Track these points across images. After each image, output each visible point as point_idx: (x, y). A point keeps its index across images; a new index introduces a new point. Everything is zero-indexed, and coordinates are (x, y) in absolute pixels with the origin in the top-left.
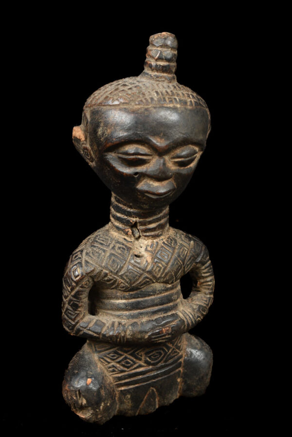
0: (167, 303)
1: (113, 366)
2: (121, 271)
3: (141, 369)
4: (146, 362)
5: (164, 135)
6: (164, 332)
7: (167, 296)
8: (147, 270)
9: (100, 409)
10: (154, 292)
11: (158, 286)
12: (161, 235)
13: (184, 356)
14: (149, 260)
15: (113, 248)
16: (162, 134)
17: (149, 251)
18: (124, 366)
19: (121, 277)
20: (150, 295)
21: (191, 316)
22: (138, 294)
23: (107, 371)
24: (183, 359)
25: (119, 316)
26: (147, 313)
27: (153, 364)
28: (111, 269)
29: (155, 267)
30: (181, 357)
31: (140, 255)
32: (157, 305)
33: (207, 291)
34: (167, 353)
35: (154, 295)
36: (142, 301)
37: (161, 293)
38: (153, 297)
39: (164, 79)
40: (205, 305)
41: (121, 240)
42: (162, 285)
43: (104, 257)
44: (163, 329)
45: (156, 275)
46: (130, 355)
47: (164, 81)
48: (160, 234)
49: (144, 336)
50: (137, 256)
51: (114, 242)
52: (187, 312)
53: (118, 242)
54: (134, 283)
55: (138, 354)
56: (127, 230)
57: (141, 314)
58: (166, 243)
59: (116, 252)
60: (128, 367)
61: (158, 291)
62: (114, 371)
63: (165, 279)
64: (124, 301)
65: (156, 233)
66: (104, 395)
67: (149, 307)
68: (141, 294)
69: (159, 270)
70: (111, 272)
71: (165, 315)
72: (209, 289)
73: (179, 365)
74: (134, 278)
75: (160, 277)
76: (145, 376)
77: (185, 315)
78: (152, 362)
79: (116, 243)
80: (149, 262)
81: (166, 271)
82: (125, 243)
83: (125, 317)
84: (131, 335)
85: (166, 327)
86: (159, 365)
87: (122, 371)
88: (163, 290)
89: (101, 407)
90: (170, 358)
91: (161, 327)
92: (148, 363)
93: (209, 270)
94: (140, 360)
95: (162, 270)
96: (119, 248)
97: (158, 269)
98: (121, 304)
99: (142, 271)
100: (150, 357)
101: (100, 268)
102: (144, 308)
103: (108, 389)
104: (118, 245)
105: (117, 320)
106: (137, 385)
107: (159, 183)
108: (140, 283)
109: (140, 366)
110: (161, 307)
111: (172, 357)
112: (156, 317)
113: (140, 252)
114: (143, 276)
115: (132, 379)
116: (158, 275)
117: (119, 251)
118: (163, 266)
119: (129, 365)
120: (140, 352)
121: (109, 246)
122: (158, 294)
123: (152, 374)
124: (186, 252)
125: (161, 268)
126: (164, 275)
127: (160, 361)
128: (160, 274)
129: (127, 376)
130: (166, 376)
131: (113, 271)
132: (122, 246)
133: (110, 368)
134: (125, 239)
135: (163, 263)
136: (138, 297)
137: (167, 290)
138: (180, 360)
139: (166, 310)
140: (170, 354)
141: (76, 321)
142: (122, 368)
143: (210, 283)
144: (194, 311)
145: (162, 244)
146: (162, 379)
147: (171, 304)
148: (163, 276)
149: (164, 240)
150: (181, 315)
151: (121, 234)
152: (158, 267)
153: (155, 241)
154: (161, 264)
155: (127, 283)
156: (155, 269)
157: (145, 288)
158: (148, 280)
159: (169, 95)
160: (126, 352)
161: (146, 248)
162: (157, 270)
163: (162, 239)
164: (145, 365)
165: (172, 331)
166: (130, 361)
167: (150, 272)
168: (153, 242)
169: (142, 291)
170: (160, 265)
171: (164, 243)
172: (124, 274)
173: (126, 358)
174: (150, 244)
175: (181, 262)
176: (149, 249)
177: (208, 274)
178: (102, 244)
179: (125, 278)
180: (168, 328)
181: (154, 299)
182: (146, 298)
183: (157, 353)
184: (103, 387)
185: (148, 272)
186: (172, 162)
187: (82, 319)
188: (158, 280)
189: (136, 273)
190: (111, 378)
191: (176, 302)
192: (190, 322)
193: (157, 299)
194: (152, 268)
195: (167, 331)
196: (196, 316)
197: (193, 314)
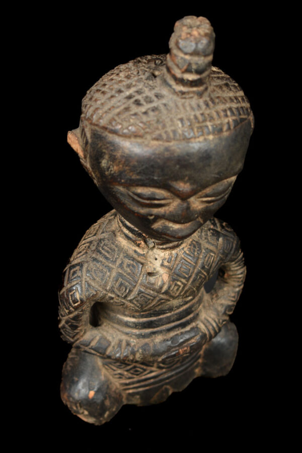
0: (186, 316)
1: (120, 374)
2: (130, 295)
3: (153, 374)
4: (159, 367)
5: (190, 179)
6: (182, 353)
8: (163, 291)
9: (104, 418)
10: (171, 309)
11: (175, 302)
12: (181, 244)
14: (166, 277)
15: (121, 265)
16: (187, 178)
17: (166, 267)
18: (132, 374)
19: (131, 301)
20: (164, 313)
21: (214, 325)
22: (151, 314)
23: (113, 377)
24: (203, 350)
25: (127, 334)
26: (161, 332)
27: (166, 368)
28: (119, 293)
29: (173, 286)
31: (155, 272)
32: (173, 321)
33: (236, 284)
35: (171, 312)
36: (155, 321)
37: (178, 308)
38: (169, 315)
39: (192, 95)
40: (232, 303)
41: (131, 252)
42: (180, 300)
43: (110, 278)
44: (180, 350)
45: (173, 294)
46: (140, 364)
49: (157, 360)
50: (150, 274)
51: (121, 255)
52: (210, 320)
53: (128, 256)
54: (146, 306)
56: (138, 242)
57: (154, 333)
58: (187, 252)
59: (125, 271)
60: (137, 375)
61: (176, 307)
62: (120, 378)
64: (133, 320)
65: (175, 243)
66: (109, 404)
67: (164, 324)
68: (154, 314)
69: (178, 290)
70: (118, 296)
71: (183, 330)
72: (238, 282)
74: (146, 302)
75: (178, 295)
76: (158, 379)
77: (208, 324)
78: (165, 366)
79: (125, 257)
80: (165, 281)
81: (186, 288)
82: (135, 256)
83: (134, 336)
84: (142, 359)
85: (184, 348)
87: (130, 378)
88: (182, 305)
91: (177, 348)
92: (161, 368)
94: (152, 366)
95: (181, 289)
96: (129, 266)
97: (176, 288)
98: (130, 322)
99: (156, 294)
100: (163, 363)
101: (104, 292)
102: (158, 327)
104: (127, 261)
105: (124, 337)
107: (181, 225)
108: (153, 306)
109: (151, 372)
110: (178, 322)
112: (172, 334)
113: (155, 269)
114: (158, 299)
115: (142, 384)
116: (176, 294)
117: (128, 270)
118: (182, 283)
119: (138, 373)
121: (115, 261)
122: (175, 310)
124: (212, 258)
125: (180, 286)
126: (183, 292)
128: (178, 292)
129: (135, 382)
130: (181, 374)
131: (121, 295)
132: (132, 262)
133: (116, 375)
134: (135, 251)
136: (151, 317)
138: (200, 353)
141: (76, 338)
142: (130, 375)
143: (240, 276)
144: (218, 316)
145: (183, 256)
147: (191, 316)
148: (182, 294)
149: (185, 249)
150: (202, 326)
151: (130, 243)
152: (176, 285)
153: (173, 252)
154: (181, 281)
155: (138, 307)
156: (173, 289)
157: (159, 307)
158: (163, 301)
159: (199, 121)
161: (163, 262)
163: (183, 249)
164: (157, 369)
165: (191, 351)
166: (140, 370)
167: (166, 293)
168: (171, 254)
169: (156, 311)
170: (179, 283)
171: (185, 254)
172: (134, 299)
173: (135, 367)
174: (167, 256)
175: (205, 273)
176: (166, 263)
177: (238, 267)
178: (107, 258)
179: (136, 303)
180: (186, 348)
181: (170, 316)
182: (161, 317)
184: (108, 397)
185: (163, 293)
186: (198, 201)
187: (82, 336)
188: (176, 298)
189: (149, 297)
190: (117, 384)
193: (173, 316)
194: (169, 287)
195: (185, 351)
196: (221, 321)
197: (217, 320)
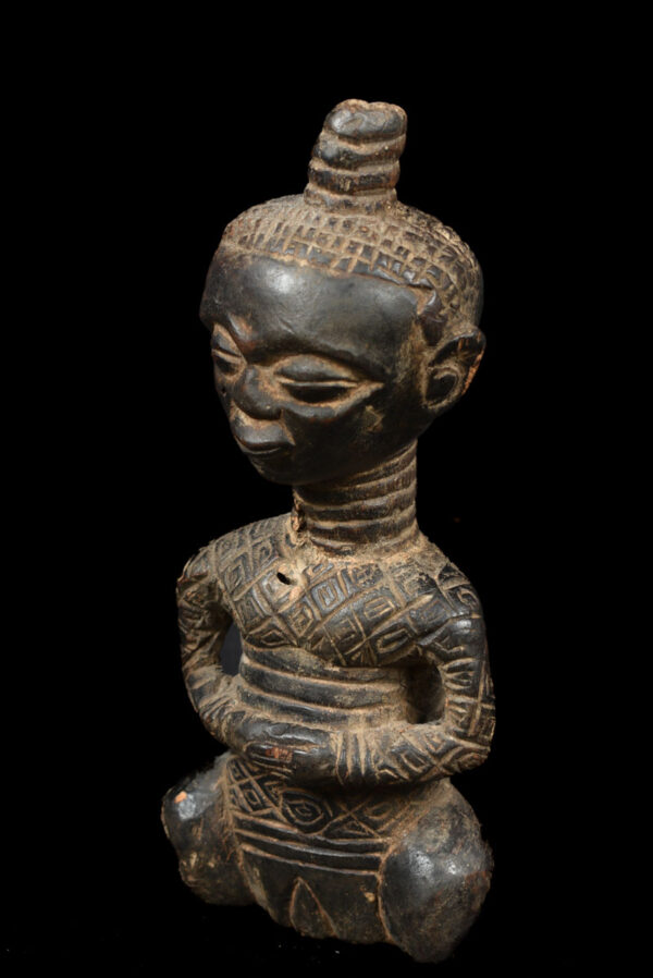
0: (319, 703)
2: (238, 592)
3: (276, 825)
4: (285, 813)
6: (277, 757)
7: (321, 689)
8: (280, 611)
9: (189, 863)
10: (293, 667)
11: (304, 657)
12: (348, 553)
13: (391, 850)
14: (296, 592)
15: (256, 546)
16: (251, 315)
17: (307, 577)
18: (247, 801)
19: (236, 605)
20: (284, 669)
21: (363, 756)
22: (264, 657)
23: (228, 795)
24: (387, 855)
26: (271, 704)
27: (299, 826)
28: (228, 583)
29: (298, 613)
30: (381, 848)
31: (289, 577)
33: (453, 727)
34: (331, 819)
35: (293, 673)
37: (308, 675)
38: (290, 676)
39: (319, 202)
40: (426, 753)
41: (281, 537)
42: (314, 658)
43: (232, 558)
44: (277, 750)
45: (295, 629)
46: (258, 781)
47: (318, 205)
48: (346, 549)
50: (283, 578)
51: (269, 535)
52: (362, 744)
53: (274, 539)
54: (252, 629)
55: (270, 788)
56: (292, 519)
57: (261, 700)
58: (350, 572)
59: (253, 555)
60: (253, 808)
61: (303, 667)
63: (315, 647)
65: (336, 544)
66: (200, 839)
67: (279, 693)
68: (269, 660)
69: (304, 623)
71: (303, 725)
73: (374, 864)
74: (252, 618)
75: (303, 638)
76: (283, 844)
77: (351, 746)
78: (297, 821)
80: (291, 599)
81: (318, 630)
82: (281, 542)
83: (240, 695)
85: (283, 749)
86: (314, 835)
87: (245, 810)
88: (315, 671)
89: (193, 862)
90: (341, 836)
91: (275, 744)
92: (291, 822)
93: (459, 677)
94: (276, 804)
95: (309, 625)
96: (263, 549)
97: (302, 619)
99: (270, 611)
100: (292, 807)
101: (216, 575)
102: (269, 691)
103: (213, 834)
104: (267, 544)
106: (268, 855)
107: (253, 420)
108: (261, 632)
110: (302, 704)
111: (348, 836)
112: (284, 720)
113: (293, 574)
114: (270, 622)
116: (300, 631)
117: (258, 554)
118: (314, 617)
119: (255, 804)
120: (274, 786)
122: (301, 674)
123: (298, 847)
124: (387, 610)
125: (308, 620)
127: (315, 828)
128: (305, 631)
129: (250, 826)
130: (328, 869)
131: (228, 588)
132: (270, 547)
134: (288, 537)
135: (315, 610)
137: (325, 675)
138: (377, 855)
139: (309, 717)
140: (338, 825)
142: (244, 802)
143: (461, 710)
144: (383, 750)
145: (339, 574)
146: (317, 870)
147: (331, 710)
148: (310, 638)
149: (349, 567)
150: (337, 741)
152: (302, 613)
153: (330, 559)
154: (312, 611)
156: (297, 618)
157: (279, 649)
158: (278, 633)
159: (300, 236)
160: (253, 774)
161: (308, 568)
162: (300, 620)
163: (348, 564)
165: (294, 762)
166: (256, 797)
167: (283, 617)
168: (325, 560)
169: (271, 654)
170: (309, 614)
171: (344, 572)
174: (317, 562)
175: (359, 624)
176: (310, 571)
177: (458, 687)
179: (240, 611)
180: (285, 752)
181: (292, 681)
182: (279, 673)
183: (307, 806)
184: (202, 823)
185: (280, 616)
186: (278, 382)
188: (301, 642)
189: (257, 610)
190: (230, 815)
191: (346, 712)
192: (350, 765)
193: (297, 683)
194: (291, 611)
195: (283, 755)
196: (381, 762)
197: (373, 754)
